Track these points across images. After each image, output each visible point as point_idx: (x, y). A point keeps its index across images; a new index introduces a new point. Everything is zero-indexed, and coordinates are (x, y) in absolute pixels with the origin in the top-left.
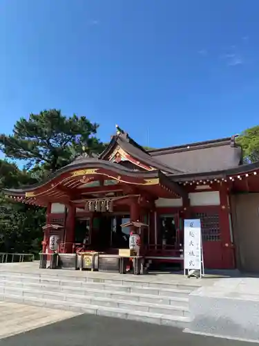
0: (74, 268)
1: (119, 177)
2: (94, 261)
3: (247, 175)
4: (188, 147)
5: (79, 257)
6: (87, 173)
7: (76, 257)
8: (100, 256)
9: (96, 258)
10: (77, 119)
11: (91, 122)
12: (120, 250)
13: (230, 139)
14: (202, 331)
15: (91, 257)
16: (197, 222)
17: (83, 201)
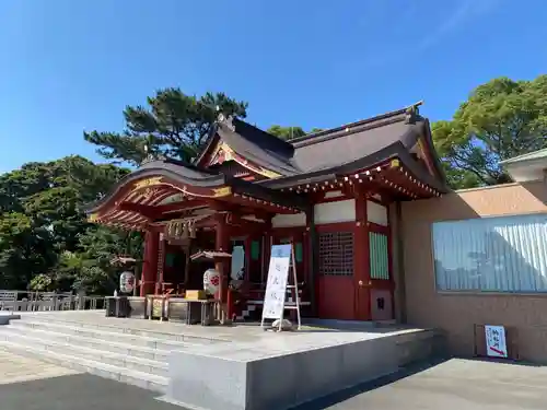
0: (143, 317)
1: (185, 188)
2: (164, 306)
3: (379, 169)
4: (347, 130)
5: (149, 301)
6: (151, 184)
7: (146, 301)
8: (171, 300)
9: (166, 302)
10: (212, 99)
11: (236, 102)
12: (188, 292)
13: (404, 111)
14: (188, 402)
15: (161, 302)
16: (288, 248)
17: (162, 223)
